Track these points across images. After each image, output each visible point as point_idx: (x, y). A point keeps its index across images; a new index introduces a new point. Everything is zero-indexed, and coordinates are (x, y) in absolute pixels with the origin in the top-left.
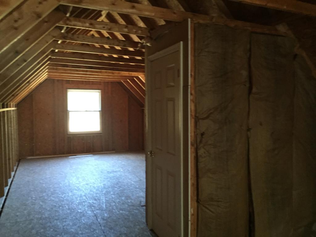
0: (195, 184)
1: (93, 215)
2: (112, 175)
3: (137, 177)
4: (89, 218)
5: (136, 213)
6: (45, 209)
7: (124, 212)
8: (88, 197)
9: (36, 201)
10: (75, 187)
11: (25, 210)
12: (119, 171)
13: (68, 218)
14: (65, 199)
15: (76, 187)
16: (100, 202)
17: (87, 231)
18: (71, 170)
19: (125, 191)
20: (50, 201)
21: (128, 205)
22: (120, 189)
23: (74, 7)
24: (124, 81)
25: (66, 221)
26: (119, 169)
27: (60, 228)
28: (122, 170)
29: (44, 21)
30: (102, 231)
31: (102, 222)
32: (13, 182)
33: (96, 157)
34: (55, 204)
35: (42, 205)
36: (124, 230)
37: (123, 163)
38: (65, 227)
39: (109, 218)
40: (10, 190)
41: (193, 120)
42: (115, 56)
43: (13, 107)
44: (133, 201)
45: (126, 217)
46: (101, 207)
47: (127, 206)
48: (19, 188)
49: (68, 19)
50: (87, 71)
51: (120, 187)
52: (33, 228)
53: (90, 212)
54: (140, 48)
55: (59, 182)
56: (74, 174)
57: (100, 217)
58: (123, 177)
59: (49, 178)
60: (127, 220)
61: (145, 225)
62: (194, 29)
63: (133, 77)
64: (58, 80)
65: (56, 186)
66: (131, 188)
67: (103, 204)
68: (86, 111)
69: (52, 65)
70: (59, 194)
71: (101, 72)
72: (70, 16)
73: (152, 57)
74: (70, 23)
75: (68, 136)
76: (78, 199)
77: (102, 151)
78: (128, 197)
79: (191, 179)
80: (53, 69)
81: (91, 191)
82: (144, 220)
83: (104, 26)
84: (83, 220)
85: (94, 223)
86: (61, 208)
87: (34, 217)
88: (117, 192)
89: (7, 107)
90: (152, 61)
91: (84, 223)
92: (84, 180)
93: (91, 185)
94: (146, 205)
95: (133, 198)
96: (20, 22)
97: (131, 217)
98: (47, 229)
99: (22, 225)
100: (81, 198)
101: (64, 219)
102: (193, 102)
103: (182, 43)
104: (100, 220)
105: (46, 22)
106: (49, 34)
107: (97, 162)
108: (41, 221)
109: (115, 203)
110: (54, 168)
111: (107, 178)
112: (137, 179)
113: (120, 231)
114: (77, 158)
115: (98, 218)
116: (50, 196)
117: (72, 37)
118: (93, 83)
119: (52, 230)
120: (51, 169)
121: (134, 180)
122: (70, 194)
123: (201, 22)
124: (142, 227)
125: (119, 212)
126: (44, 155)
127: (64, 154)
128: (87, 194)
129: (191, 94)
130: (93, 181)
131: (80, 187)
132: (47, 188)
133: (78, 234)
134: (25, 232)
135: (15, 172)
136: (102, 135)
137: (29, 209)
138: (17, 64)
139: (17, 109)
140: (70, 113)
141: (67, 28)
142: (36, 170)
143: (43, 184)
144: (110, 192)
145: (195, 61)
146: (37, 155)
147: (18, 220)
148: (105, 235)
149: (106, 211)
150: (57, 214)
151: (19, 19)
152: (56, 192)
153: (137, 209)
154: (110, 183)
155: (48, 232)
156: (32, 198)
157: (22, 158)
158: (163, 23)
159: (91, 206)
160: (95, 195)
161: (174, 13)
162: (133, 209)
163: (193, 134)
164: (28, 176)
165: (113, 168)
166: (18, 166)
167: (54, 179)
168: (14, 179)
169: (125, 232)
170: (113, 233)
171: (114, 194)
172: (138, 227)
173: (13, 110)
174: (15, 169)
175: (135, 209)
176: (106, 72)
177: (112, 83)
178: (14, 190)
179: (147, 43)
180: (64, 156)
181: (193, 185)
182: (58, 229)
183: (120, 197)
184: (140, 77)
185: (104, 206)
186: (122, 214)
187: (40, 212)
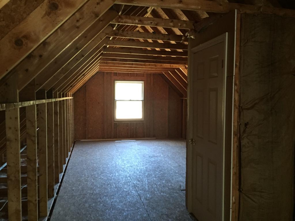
0: (238, 173)
1: (137, 195)
2: (153, 159)
3: (177, 163)
4: (133, 196)
5: (176, 196)
6: (95, 186)
7: (165, 194)
8: (133, 178)
9: (89, 179)
10: (120, 168)
11: (79, 185)
12: (160, 156)
13: (115, 195)
14: (112, 178)
15: (122, 168)
16: (143, 183)
17: (132, 208)
18: (117, 153)
19: (166, 175)
20: (100, 179)
21: (169, 188)
22: (160, 173)
23: (125, 5)
24: (165, 73)
25: (113, 198)
26: (160, 155)
27: (109, 204)
28: (162, 156)
29: (100, 20)
30: (146, 210)
31: (145, 201)
32: (70, 161)
33: (139, 142)
34: (104, 182)
35: (93, 183)
36: (165, 211)
37: (163, 149)
38: (113, 203)
39: (151, 198)
40: (68, 167)
41: (237, 110)
42: (157, 49)
43: (70, 97)
44: (173, 185)
45: (167, 199)
46: (143, 188)
47: (167, 189)
48: (75, 166)
49: (120, 17)
50: (132, 64)
51: (161, 171)
52: (86, 202)
53: (134, 192)
54: (183, 41)
55: (107, 163)
56: (119, 157)
57: (143, 197)
58: (163, 161)
59: (99, 159)
60: (168, 202)
61: (185, 208)
62: (241, 20)
63: (174, 69)
64: (107, 73)
65: (105, 166)
66: (171, 172)
67: (145, 185)
68: (131, 100)
69: (103, 59)
70: (108, 174)
71: (144, 65)
72: (122, 14)
73: (195, 49)
74: (122, 21)
75: (115, 122)
76: (124, 179)
77: (144, 137)
78: (168, 181)
79: (233, 168)
80: (104, 63)
81: (134, 172)
82: (184, 204)
83: (151, 22)
84: (128, 199)
85: (138, 202)
86: (109, 185)
87: (87, 192)
88: (158, 175)
89: (66, 97)
90: (195, 53)
91: (129, 202)
92: (128, 162)
93: (134, 167)
94: (186, 190)
95: (173, 182)
96: (81, 22)
97: (171, 200)
98: (98, 204)
99: (77, 198)
100: (126, 179)
101: (112, 196)
102: (238, 92)
103: (227, 33)
104: (144, 200)
105: (102, 21)
106: (103, 32)
107: (140, 146)
108: (92, 197)
109: (157, 185)
110: (103, 150)
111: (149, 161)
112: (177, 165)
113: (161, 212)
114: (122, 143)
115: (141, 198)
116: (100, 175)
117: (122, 34)
118: (137, 75)
119: (102, 205)
120: (100, 151)
121: (174, 165)
122: (117, 174)
123: (248, 12)
124: (182, 210)
125: (160, 193)
126: (94, 138)
127: (111, 138)
128: (132, 175)
129: (235, 84)
130: (136, 164)
131: (125, 169)
132: (97, 168)
133: (124, 210)
134: (80, 205)
135: (72, 152)
136: (143, 122)
137: (83, 185)
138: (77, 59)
139: (74, 98)
140: (117, 102)
141: (118, 25)
142: (88, 152)
143: (94, 163)
144: (151, 175)
145: (240, 51)
146: (88, 138)
147: (74, 194)
148: (148, 214)
149: (149, 192)
150: (106, 191)
151: (80, 19)
152: (105, 171)
153: (177, 193)
154: (151, 166)
155: (99, 206)
156: (85, 175)
157: (76, 141)
158: (206, 16)
159: (135, 186)
160: (138, 177)
161: (221, 5)
162: (174, 192)
163: (236, 124)
164: (82, 157)
165: (154, 154)
166: (73, 148)
167: (103, 160)
168: (71, 158)
169: (166, 213)
170: (155, 213)
171: (155, 177)
172: (178, 209)
173: (70, 99)
174: (71, 150)
175: (176, 193)
176: (149, 65)
177: (154, 74)
178: (70, 168)
179: (191, 36)
180: (111, 140)
181: (235, 174)
182: (107, 204)
183: (161, 180)
184: (180, 68)
185: (147, 188)
186: (162, 196)
187: (92, 188)
